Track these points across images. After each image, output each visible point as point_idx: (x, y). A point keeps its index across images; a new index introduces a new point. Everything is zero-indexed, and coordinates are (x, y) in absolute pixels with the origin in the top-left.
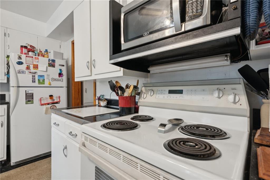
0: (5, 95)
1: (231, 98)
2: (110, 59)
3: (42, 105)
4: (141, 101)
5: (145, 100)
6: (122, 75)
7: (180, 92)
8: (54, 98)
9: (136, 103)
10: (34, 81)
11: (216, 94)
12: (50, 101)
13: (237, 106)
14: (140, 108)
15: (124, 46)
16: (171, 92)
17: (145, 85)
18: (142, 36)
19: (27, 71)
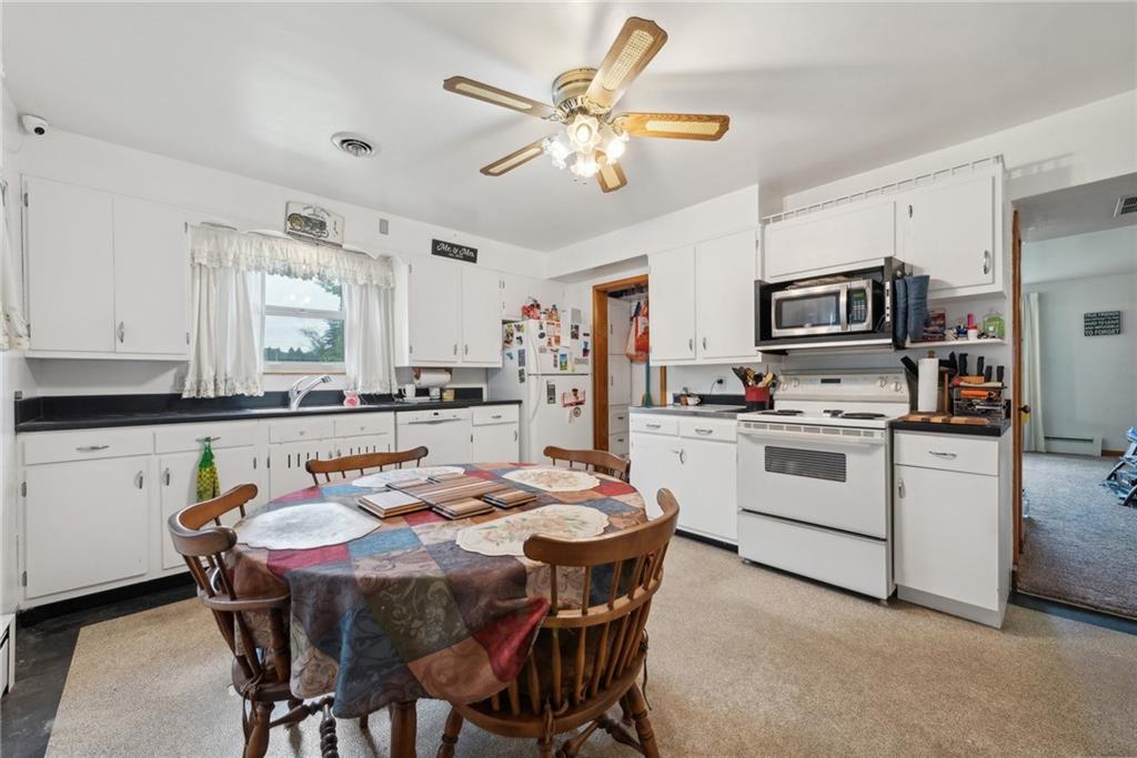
0: (481, 389)
1: (893, 386)
2: (756, 345)
3: (565, 406)
4: (778, 393)
5: (786, 392)
6: (760, 360)
7: (838, 381)
8: (579, 395)
9: (771, 397)
10: (555, 366)
11: (879, 383)
12: (573, 400)
13: (899, 393)
14: (776, 403)
15: (776, 332)
16: (824, 381)
17: (785, 373)
18: (802, 326)
19: (548, 348)
